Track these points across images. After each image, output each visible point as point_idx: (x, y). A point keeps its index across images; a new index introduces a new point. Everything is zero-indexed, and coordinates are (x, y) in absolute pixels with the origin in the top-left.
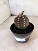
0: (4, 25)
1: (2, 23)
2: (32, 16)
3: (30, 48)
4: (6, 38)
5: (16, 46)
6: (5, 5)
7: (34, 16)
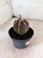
0: (4, 27)
1: (3, 24)
5: (14, 51)
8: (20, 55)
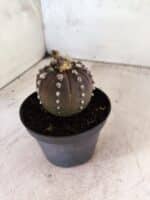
0: (13, 91)
2: (125, 65)
3: (101, 186)
4: (17, 140)
5: (50, 176)
6: (25, 14)
7: (134, 66)
8: (73, 188)
